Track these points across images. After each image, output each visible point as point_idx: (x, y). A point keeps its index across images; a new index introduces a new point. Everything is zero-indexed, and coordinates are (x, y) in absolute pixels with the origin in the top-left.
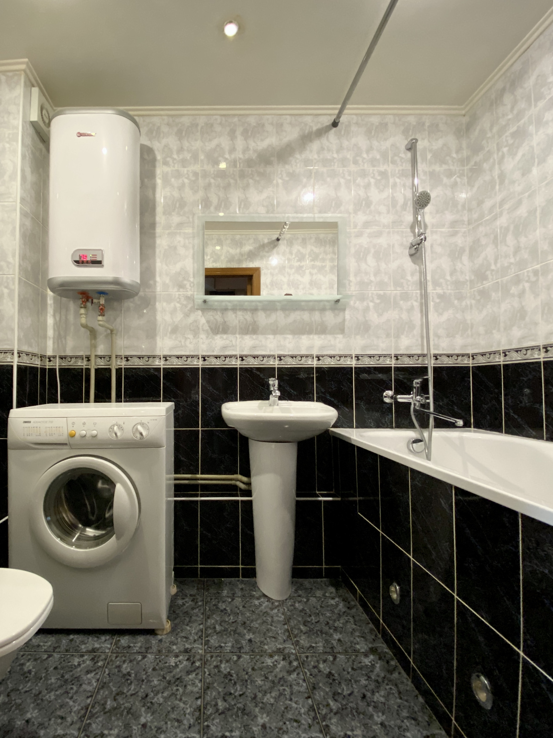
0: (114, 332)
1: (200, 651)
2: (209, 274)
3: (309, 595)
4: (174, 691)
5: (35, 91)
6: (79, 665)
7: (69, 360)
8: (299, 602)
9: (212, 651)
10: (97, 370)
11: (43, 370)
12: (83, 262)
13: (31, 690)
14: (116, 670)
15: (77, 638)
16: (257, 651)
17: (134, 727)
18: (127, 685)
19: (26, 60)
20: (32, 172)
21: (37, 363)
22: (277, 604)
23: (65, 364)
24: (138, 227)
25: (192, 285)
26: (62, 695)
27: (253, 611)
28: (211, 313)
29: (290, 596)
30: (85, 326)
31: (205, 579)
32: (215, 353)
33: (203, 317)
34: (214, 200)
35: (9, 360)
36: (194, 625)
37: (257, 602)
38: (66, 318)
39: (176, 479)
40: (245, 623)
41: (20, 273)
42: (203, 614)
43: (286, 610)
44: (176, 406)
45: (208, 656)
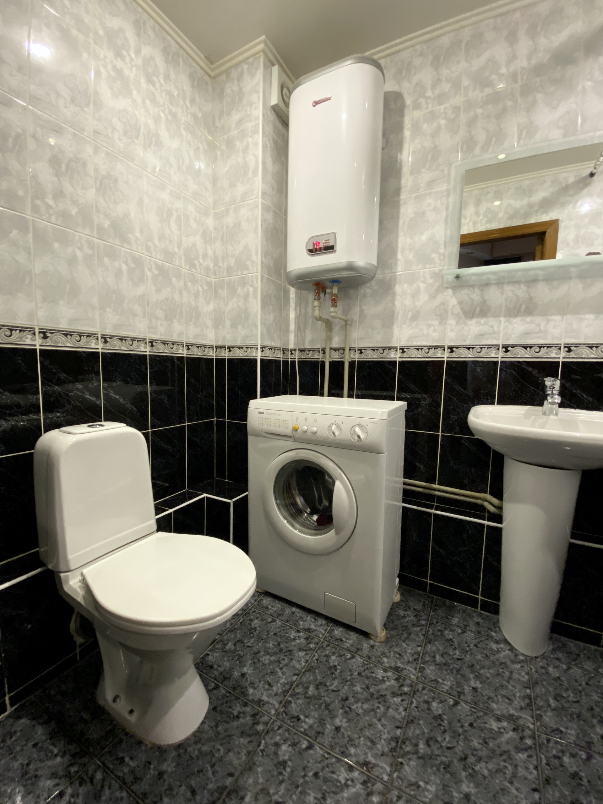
0: (349, 323)
1: (412, 677)
2: (467, 241)
3: (573, 663)
4: (375, 708)
5: (275, 70)
6: (294, 639)
7: (308, 353)
8: (556, 667)
9: (426, 682)
10: (331, 363)
11: (285, 363)
12: (316, 250)
13: (253, 647)
14: (325, 659)
15: (299, 613)
16: (481, 706)
17: (328, 726)
18: (331, 679)
19: (263, 37)
20: (274, 163)
21: (279, 356)
22: (522, 658)
23: (304, 357)
24: (377, 200)
25: (442, 257)
26: (275, 662)
27: (487, 656)
28: (465, 291)
29: (543, 655)
30: (320, 319)
31: (435, 597)
32: (467, 343)
33: (454, 298)
34: (481, 137)
35: (254, 354)
36: (413, 645)
37: (494, 646)
38: (306, 311)
39: (405, 484)
40: (473, 666)
41: (262, 270)
42: (424, 635)
43: (534, 670)
44: (408, 405)
45: (420, 686)
